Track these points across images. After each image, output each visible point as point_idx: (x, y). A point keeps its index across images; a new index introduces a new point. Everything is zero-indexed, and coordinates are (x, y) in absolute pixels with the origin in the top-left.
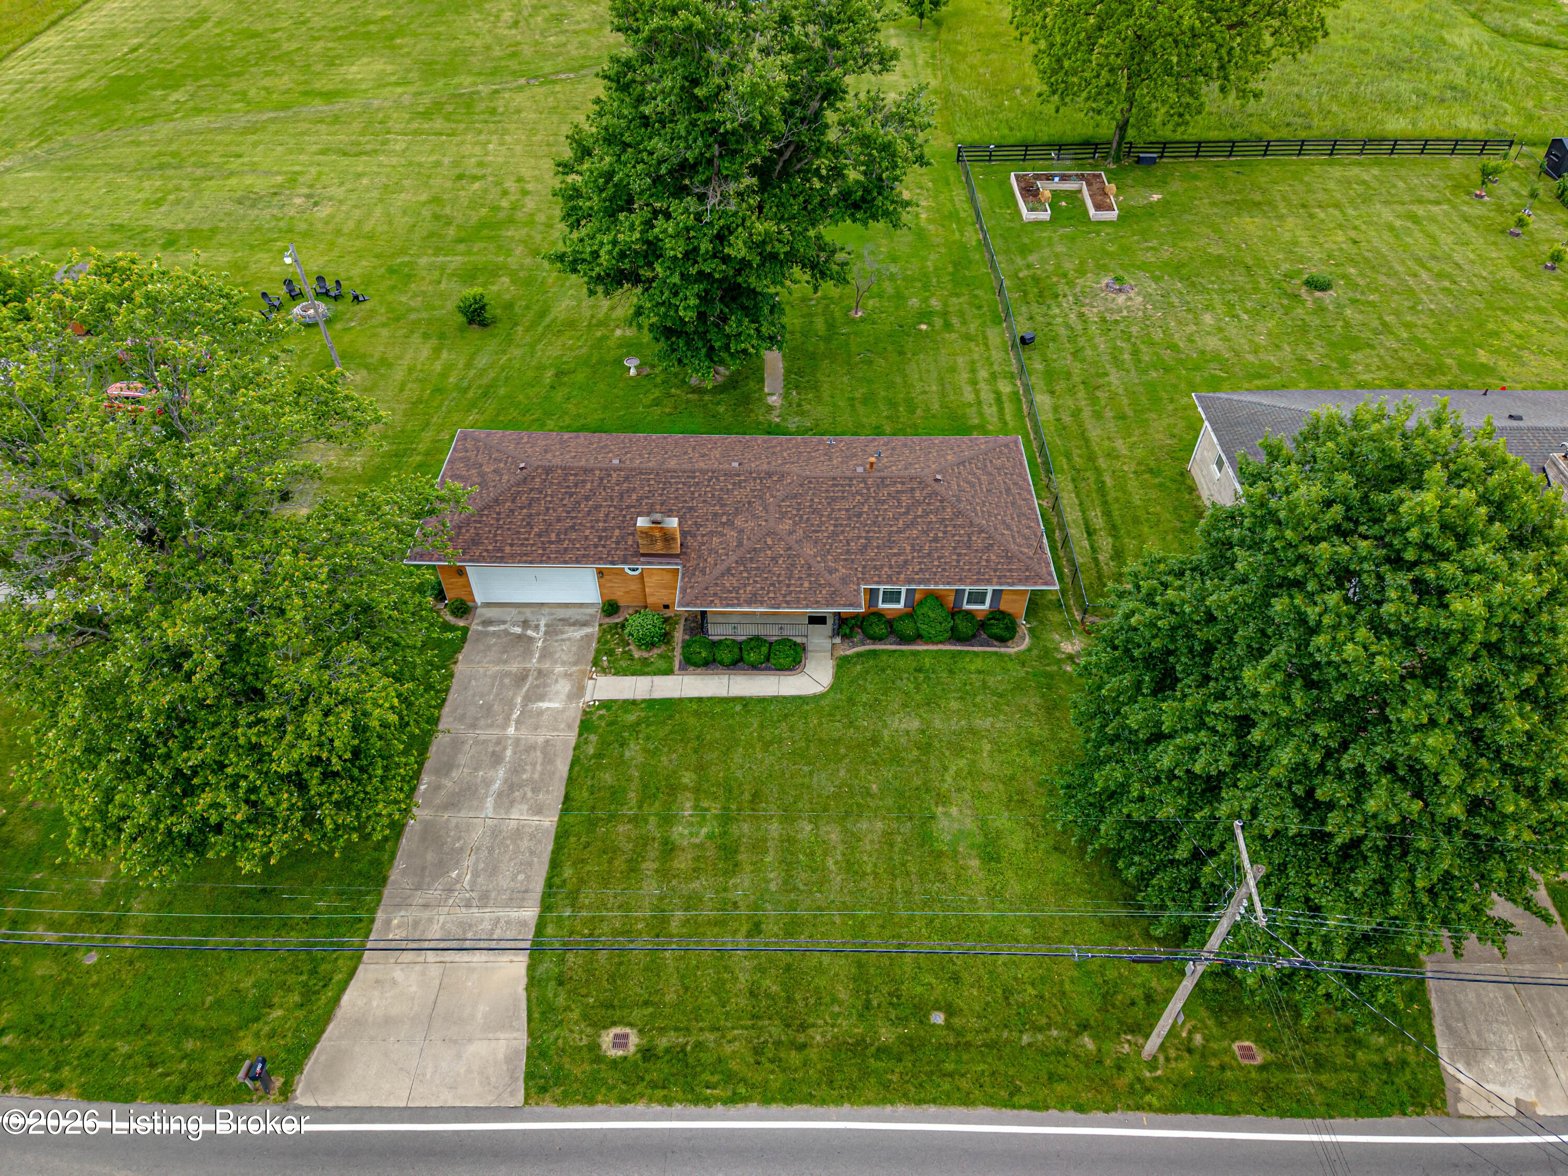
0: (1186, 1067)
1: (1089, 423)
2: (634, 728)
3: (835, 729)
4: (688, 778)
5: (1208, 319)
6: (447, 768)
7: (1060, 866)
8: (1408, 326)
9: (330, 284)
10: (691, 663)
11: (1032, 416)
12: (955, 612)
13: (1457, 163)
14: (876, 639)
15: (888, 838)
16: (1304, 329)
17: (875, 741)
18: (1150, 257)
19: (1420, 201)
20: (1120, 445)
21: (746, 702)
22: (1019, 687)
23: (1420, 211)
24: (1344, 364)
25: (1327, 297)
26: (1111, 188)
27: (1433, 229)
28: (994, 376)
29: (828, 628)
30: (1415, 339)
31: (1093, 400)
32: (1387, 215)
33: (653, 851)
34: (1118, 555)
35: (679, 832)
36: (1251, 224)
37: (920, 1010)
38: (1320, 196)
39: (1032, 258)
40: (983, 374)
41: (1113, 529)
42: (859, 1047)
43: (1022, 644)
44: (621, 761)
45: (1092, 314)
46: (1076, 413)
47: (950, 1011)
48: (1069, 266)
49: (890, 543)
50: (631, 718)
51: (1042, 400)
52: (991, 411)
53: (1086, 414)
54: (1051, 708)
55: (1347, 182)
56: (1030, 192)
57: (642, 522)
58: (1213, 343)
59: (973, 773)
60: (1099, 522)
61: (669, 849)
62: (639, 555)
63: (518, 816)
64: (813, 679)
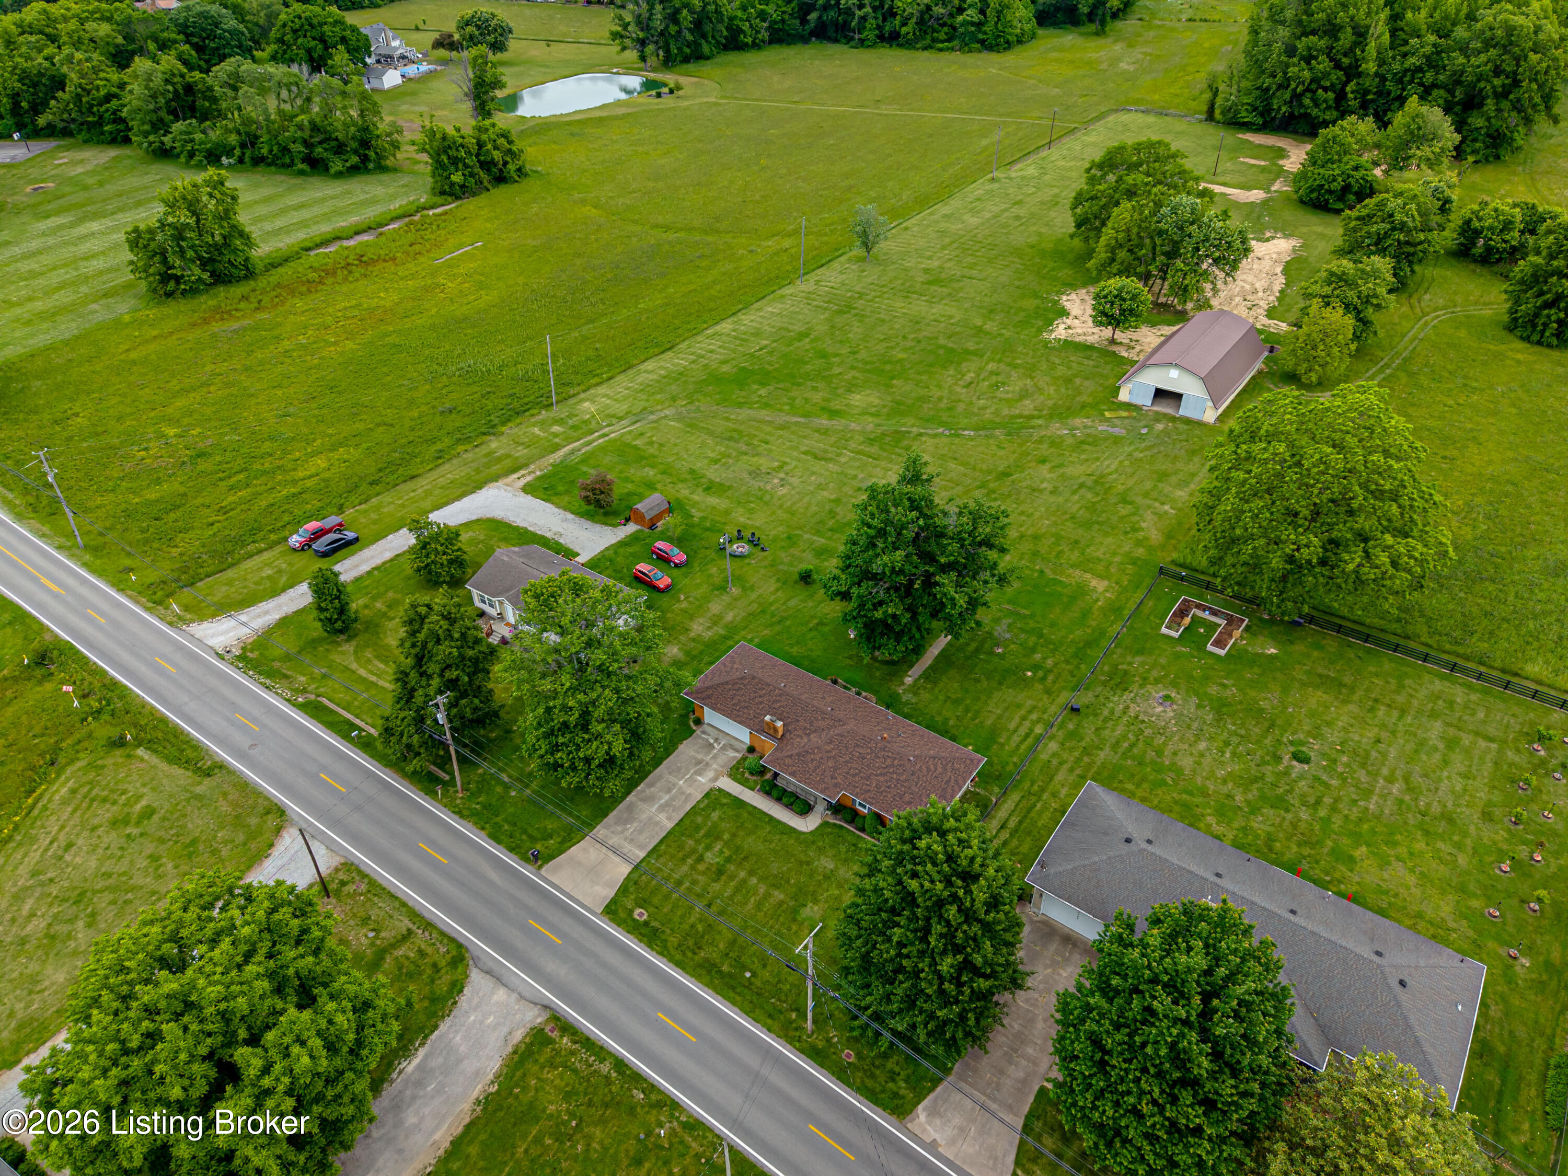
0: (821, 1045)
1: (1063, 771)
2: (725, 805)
3: (797, 849)
4: (726, 836)
5: (1202, 746)
6: (651, 785)
8: (1334, 810)
10: (763, 791)
11: (1039, 752)
14: (846, 820)
15: (781, 903)
16: (1255, 780)
17: (809, 863)
18: (1212, 689)
20: (1065, 791)
21: (771, 818)
23: (1467, 740)
25: (1300, 768)
26: (1240, 634)
28: (1038, 721)
29: (824, 804)
30: (1326, 820)
31: (1079, 760)
33: (694, 857)
35: (708, 855)
36: (1317, 696)
37: (744, 968)
39: (1138, 659)
40: (1034, 716)
42: (713, 965)
44: (708, 816)
45: (1134, 711)
46: (1062, 763)
47: (754, 974)
48: (1155, 674)
49: (868, 778)
50: (724, 801)
51: (1053, 746)
53: (1067, 765)
56: (1181, 614)
57: (768, 718)
61: (701, 859)
62: (764, 731)
63: (662, 817)
64: (807, 824)
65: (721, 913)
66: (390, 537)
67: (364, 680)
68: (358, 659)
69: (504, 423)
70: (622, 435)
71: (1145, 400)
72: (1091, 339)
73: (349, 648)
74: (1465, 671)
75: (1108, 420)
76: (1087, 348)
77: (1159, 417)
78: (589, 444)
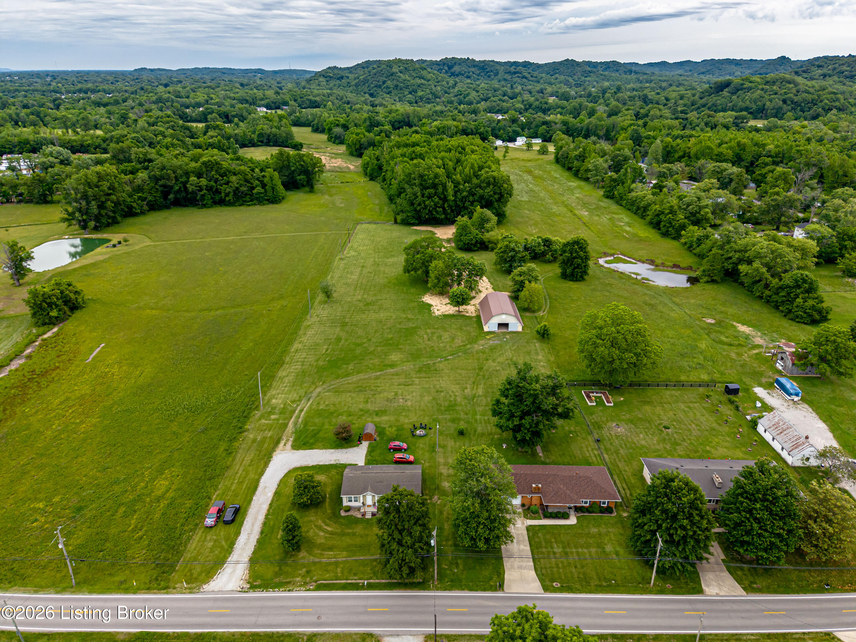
0: (659, 588)
1: (618, 463)
2: (539, 530)
3: (580, 531)
4: (553, 540)
5: (641, 436)
7: (631, 557)
8: (690, 439)
9: (423, 425)
10: (546, 517)
11: (604, 460)
12: (600, 506)
13: (701, 389)
14: (584, 512)
15: (597, 552)
16: (664, 440)
17: (589, 533)
18: (624, 417)
19: (691, 402)
20: (627, 468)
21: (559, 525)
22: (616, 523)
23: (691, 405)
24: (675, 449)
25: (669, 431)
26: (610, 397)
27: (695, 411)
28: (592, 450)
29: (573, 509)
30: (691, 443)
31: (618, 456)
32: (683, 406)
33: (551, 553)
34: (631, 495)
35: (555, 550)
36: (648, 408)
37: (610, 581)
38: (665, 400)
39: (594, 416)
40: (590, 449)
41: (629, 489)
42: (600, 586)
43: (614, 514)
44: (538, 537)
45: (613, 433)
46: (615, 460)
47: (615, 581)
48: (604, 419)
49: (584, 491)
50: (536, 528)
51: (606, 456)
52: (594, 459)
53: (617, 460)
54: (623, 527)
55: (672, 396)
56: (589, 397)
57: (534, 485)
58: (643, 442)
59: (610, 539)
60: (625, 487)
61: (554, 553)
62: (532, 493)
63: (522, 547)
64: (573, 520)
65: (583, 567)
66: (254, 498)
67: (330, 564)
68: (314, 556)
69: (244, 423)
70: (310, 407)
71: (495, 329)
72: (451, 312)
73: (303, 554)
74: (671, 386)
75: (489, 339)
76: (452, 316)
77: (504, 334)
78: (298, 417)
